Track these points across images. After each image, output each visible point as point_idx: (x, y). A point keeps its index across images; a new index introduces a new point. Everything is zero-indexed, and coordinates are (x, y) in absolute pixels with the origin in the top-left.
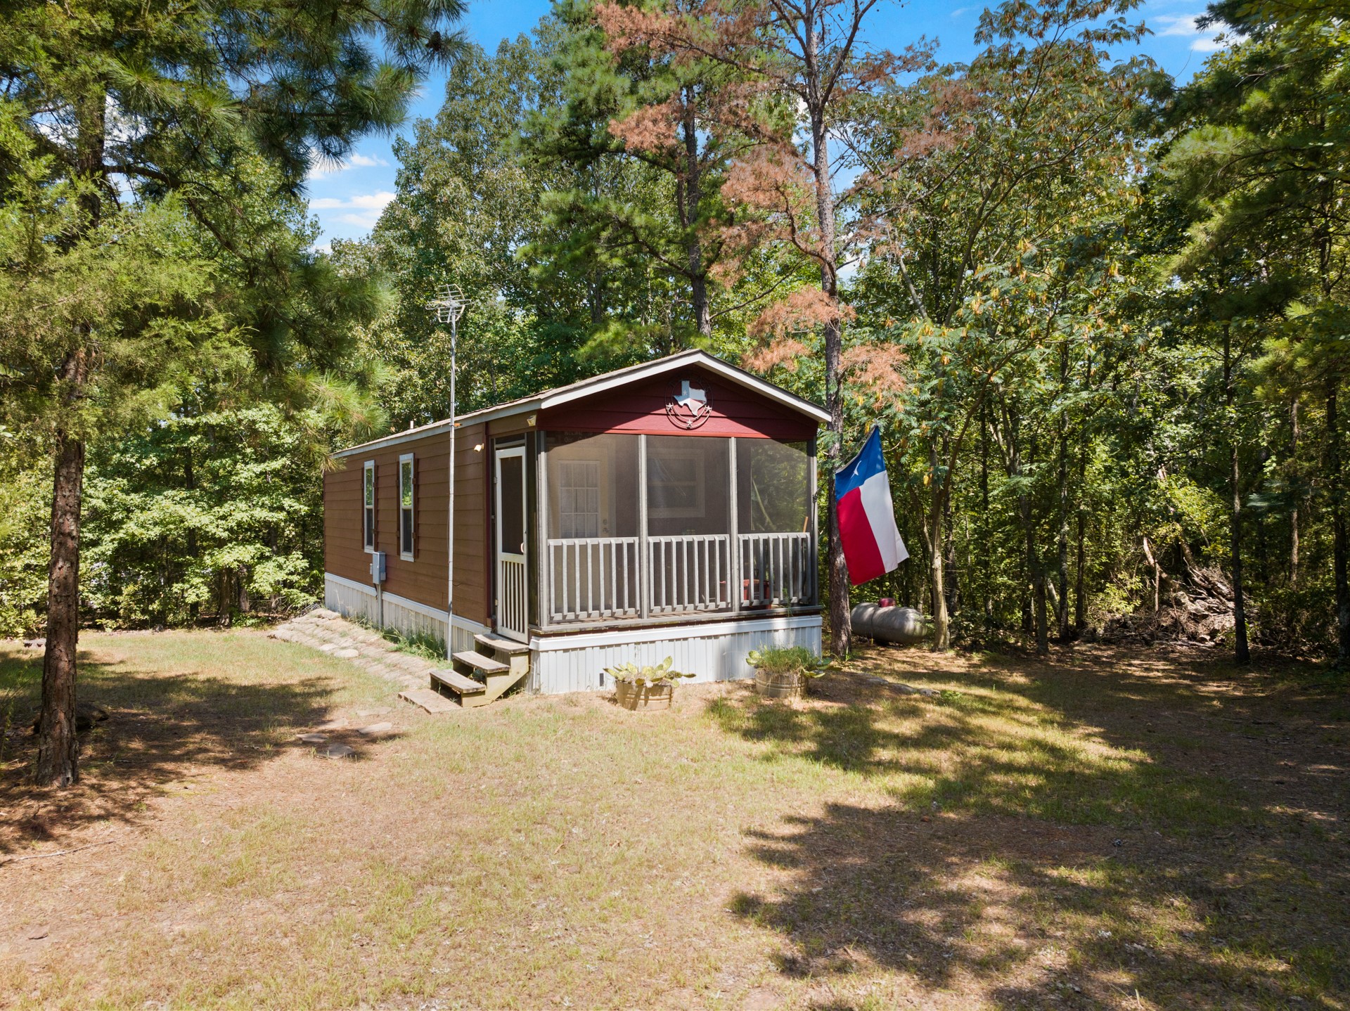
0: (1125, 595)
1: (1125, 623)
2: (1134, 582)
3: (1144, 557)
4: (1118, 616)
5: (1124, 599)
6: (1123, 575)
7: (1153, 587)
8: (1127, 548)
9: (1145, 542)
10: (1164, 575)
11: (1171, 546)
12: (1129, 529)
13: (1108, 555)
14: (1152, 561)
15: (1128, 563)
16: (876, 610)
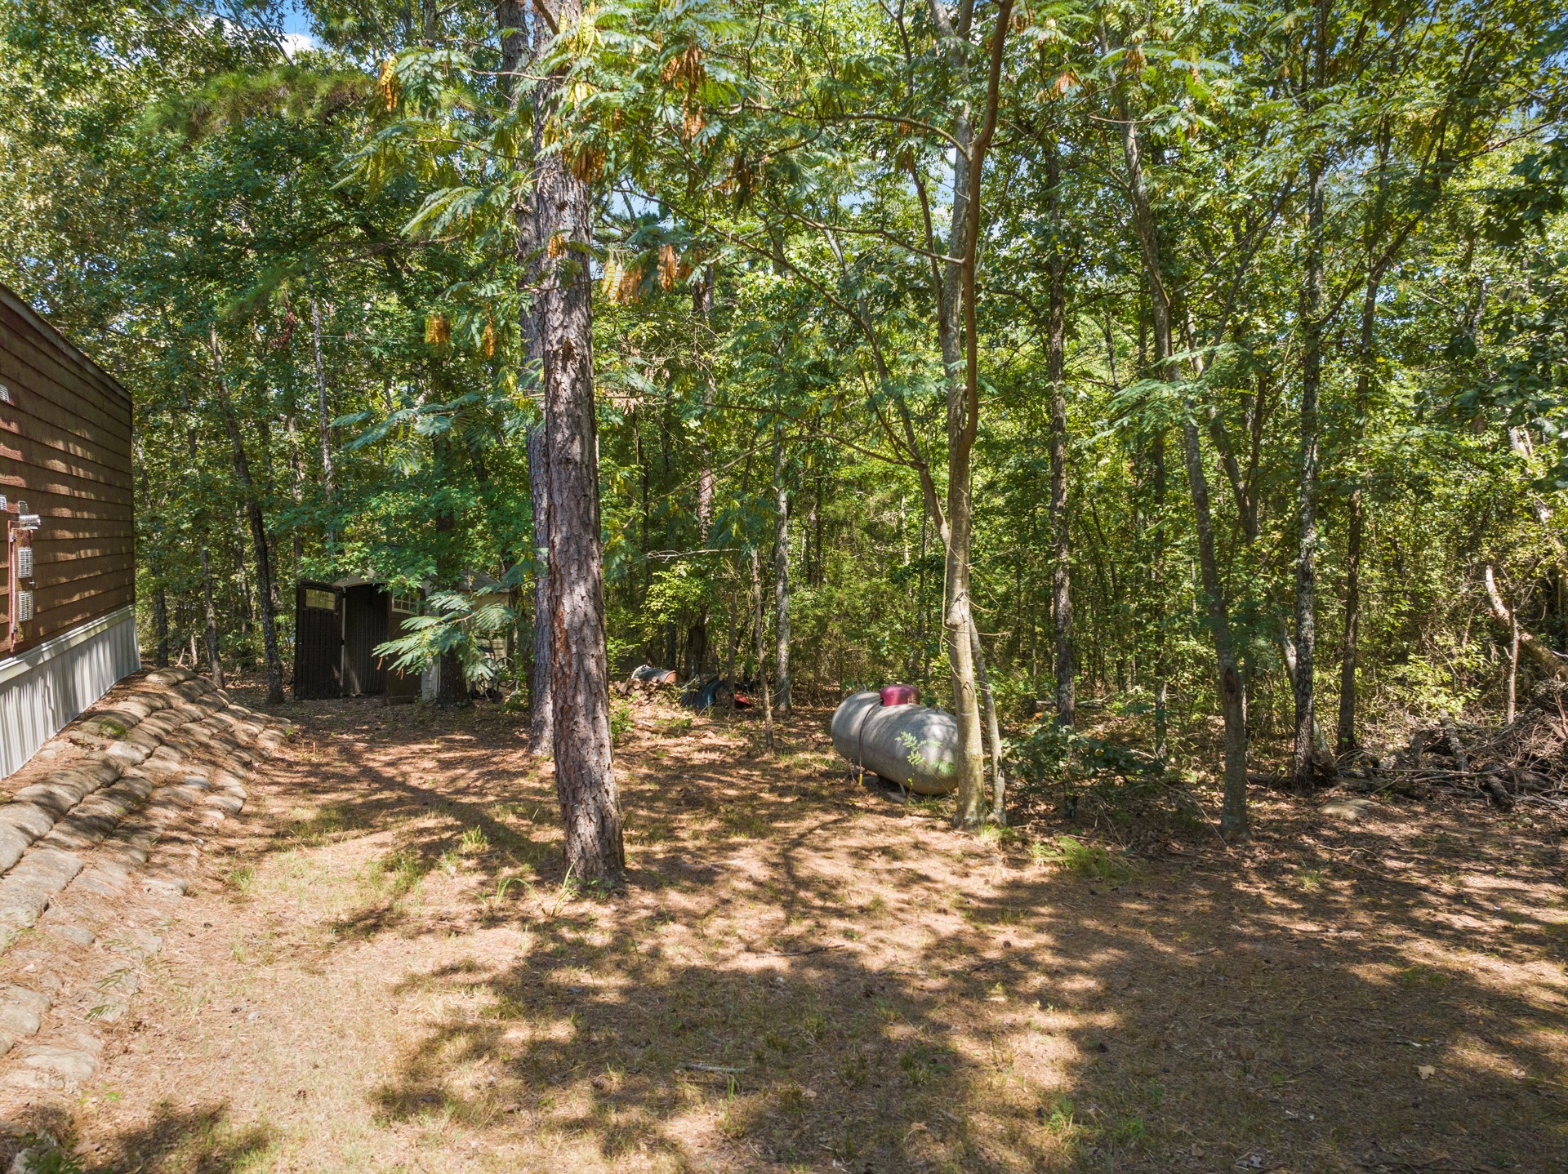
0: (1447, 677)
1: (1446, 741)
2: (1468, 653)
3: (1488, 600)
4: (1433, 722)
5: (1444, 684)
6: (1446, 639)
7: (1505, 661)
8: (1454, 587)
9: (1489, 573)
10: (1527, 637)
11: (1542, 582)
12: (1462, 549)
13: (1415, 597)
14: (1502, 611)
15: (1454, 615)
16: (874, 711)
